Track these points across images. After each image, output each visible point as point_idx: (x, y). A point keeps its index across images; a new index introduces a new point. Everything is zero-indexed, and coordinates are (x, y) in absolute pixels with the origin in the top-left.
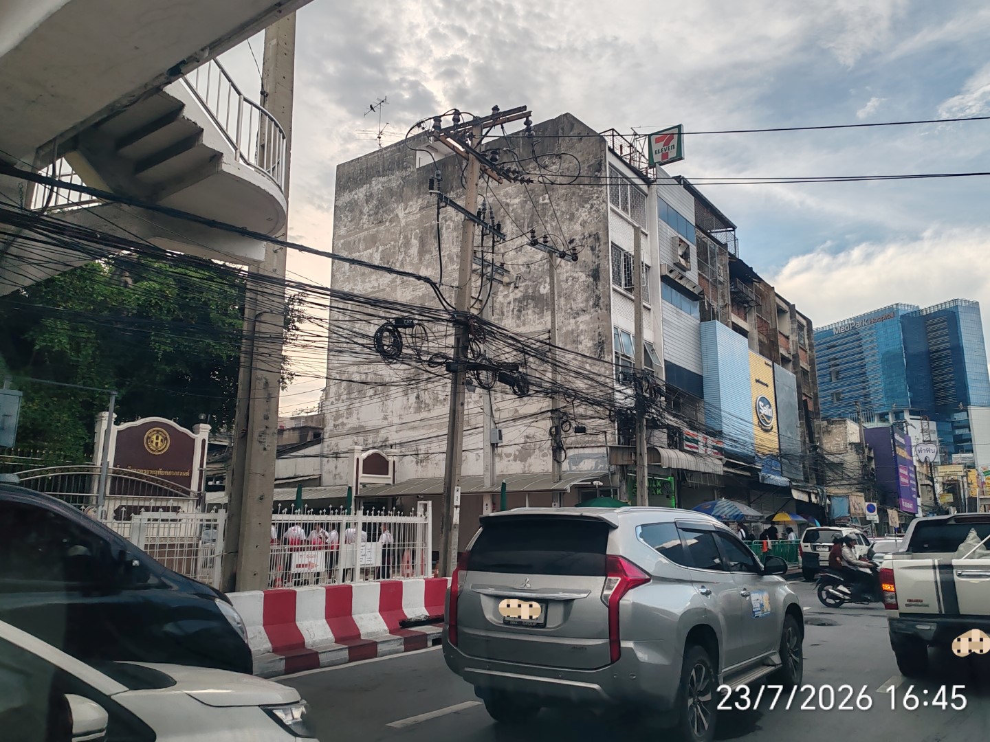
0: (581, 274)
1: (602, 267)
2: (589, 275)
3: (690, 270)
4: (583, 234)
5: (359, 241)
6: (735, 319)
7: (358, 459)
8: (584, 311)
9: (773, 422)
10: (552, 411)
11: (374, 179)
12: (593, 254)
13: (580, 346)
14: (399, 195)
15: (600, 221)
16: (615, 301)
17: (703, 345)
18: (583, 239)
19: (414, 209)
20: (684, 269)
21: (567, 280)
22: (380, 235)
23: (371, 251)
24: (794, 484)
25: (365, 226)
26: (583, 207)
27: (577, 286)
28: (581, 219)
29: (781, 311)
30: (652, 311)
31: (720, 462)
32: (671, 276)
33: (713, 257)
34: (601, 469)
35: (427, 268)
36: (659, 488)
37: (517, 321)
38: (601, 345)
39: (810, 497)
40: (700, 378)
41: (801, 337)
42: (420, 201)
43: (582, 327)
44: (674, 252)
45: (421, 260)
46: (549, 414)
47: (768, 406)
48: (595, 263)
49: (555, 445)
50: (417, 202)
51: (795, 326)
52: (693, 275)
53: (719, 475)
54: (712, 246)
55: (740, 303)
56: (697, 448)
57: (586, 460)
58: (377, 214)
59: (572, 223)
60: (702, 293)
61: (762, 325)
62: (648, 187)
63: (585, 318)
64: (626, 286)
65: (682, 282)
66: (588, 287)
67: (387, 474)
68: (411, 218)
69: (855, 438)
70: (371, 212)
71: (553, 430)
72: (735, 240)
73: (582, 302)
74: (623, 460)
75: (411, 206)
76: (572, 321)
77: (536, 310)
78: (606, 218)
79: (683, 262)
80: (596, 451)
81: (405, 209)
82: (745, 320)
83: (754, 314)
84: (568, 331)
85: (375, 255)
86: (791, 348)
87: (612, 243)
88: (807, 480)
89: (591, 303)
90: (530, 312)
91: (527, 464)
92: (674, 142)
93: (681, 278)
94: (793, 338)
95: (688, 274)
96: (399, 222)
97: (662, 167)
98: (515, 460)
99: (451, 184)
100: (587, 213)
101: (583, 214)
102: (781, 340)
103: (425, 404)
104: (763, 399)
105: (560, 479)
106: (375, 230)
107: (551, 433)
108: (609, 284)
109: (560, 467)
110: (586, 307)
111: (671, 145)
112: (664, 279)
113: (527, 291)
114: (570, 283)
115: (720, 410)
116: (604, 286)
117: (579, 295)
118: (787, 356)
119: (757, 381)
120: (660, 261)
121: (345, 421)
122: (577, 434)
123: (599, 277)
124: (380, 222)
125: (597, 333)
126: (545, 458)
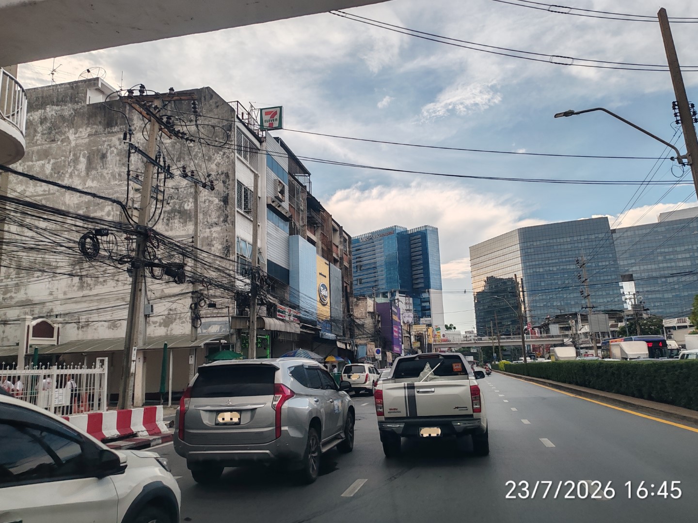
0: (215, 198)
1: (230, 196)
2: (221, 200)
3: (284, 201)
4: (217, 171)
5: (33, 153)
6: (309, 234)
7: (28, 326)
8: (217, 224)
9: (328, 300)
10: (193, 293)
11: (48, 106)
12: (224, 186)
13: (213, 248)
14: (71, 122)
15: (230, 165)
16: (239, 220)
17: (290, 250)
18: (217, 175)
19: (83, 135)
20: (281, 201)
21: (205, 202)
22: (52, 151)
23: (43, 162)
24: (338, 338)
25: (38, 141)
26: (218, 153)
27: (212, 207)
28: (216, 161)
29: (335, 230)
30: (260, 226)
31: (298, 326)
32: (274, 204)
33: (298, 193)
34: (223, 332)
35: (93, 181)
36: (260, 343)
37: (166, 227)
38: (228, 249)
39: (346, 346)
40: (288, 271)
41: (345, 247)
42: (89, 129)
43: (215, 235)
44: (275, 189)
45: (88, 174)
46: (190, 294)
47: (325, 289)
48: (225, 192)
49: (194, 316)
50: (86, 130)
51: (342, 240)
52: (286, 205)
53: (297, 334)
54: (298, 187)
55: (312, 224)
56: (285, 317)
57: (213, 326)
58: (50, 134)
59: (210, 163)
60: (291, 217)
61: (324, 237)
62: (261, 145)
63: (218, 229)
64: (245, 209)
65: (279, 209)
66: (220, 208)
67: (53, 337)
68: (80, 141)
69: (371, 309)
70: (45, 132)
71: (193, 305)
72: (310, 183)
73: (215, 218)
74: (240, 325)
75: (81, 132)
76: (208, 230)
77: (181, 220)
78: (234, 163)
79: (280, 196)
80: (221, 319)
81: (75, 134)
82: (315, 235)
83: (319, 231)
84: (204, 237)
85: (47, 165)
86: (339, 253)
87: (237, 180)
88: (344, 335)
89: (222, 219)
90: (176, 221)
91: (169, 329)
92: (277, 117)
93: (279, 207)
94: (341, 247)
95: (283, 204)
96: (70, 143)
97: (269, 131)
98: (160, 326)
99: (116, 121)
100: (221, 158)
101: (218, 158)
102: (334, 247)
103: (87, 283)
104: (323, 285)
105: (196, 340)
106: (47, 146)
107: (191, 307)
108: (235, 208)
109: (197, 330)
110: (218, 221)
111: (275, 118)
112: (269, 206)
113: (174, 206)
114: (207, 204)
115: (299, 292)
116: (231, 209)
117: (214, 213)
118: (337, 258)
119: (320, 274)
120: (267, 195)
121: (13, 295)
122: (210, 308)
123: (228, 202)
124: (53, 141)
125: (225, 240)
126: (183, 325)
